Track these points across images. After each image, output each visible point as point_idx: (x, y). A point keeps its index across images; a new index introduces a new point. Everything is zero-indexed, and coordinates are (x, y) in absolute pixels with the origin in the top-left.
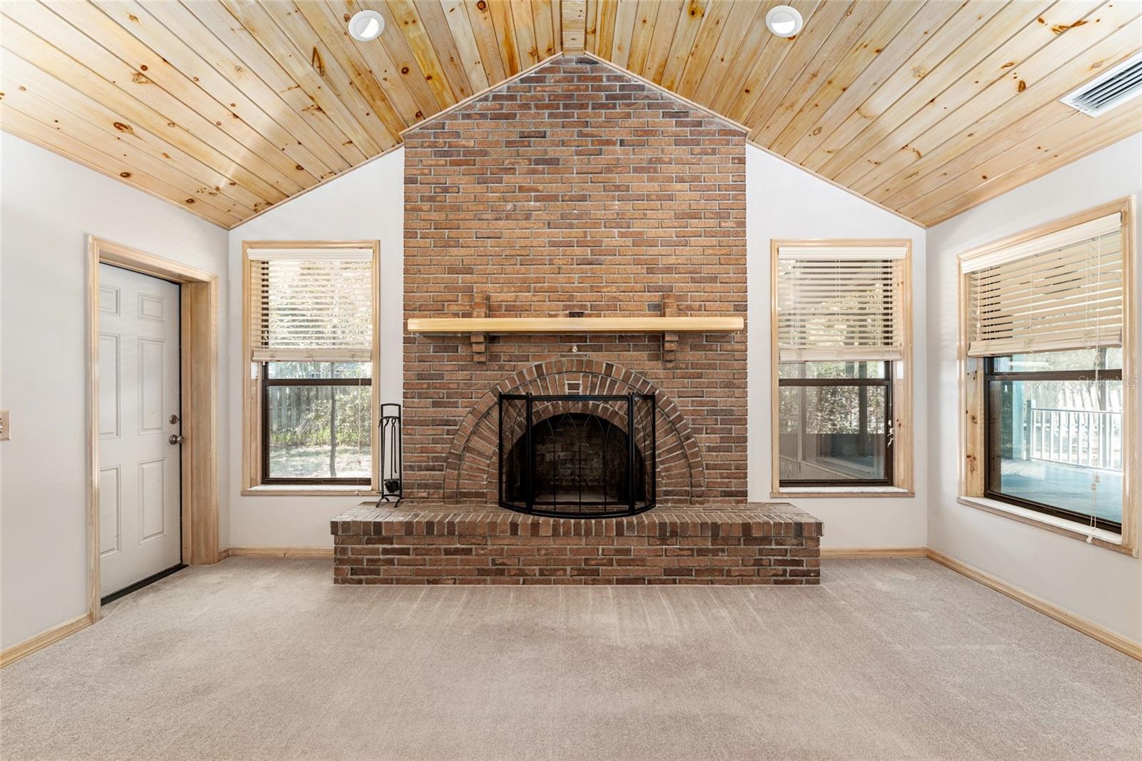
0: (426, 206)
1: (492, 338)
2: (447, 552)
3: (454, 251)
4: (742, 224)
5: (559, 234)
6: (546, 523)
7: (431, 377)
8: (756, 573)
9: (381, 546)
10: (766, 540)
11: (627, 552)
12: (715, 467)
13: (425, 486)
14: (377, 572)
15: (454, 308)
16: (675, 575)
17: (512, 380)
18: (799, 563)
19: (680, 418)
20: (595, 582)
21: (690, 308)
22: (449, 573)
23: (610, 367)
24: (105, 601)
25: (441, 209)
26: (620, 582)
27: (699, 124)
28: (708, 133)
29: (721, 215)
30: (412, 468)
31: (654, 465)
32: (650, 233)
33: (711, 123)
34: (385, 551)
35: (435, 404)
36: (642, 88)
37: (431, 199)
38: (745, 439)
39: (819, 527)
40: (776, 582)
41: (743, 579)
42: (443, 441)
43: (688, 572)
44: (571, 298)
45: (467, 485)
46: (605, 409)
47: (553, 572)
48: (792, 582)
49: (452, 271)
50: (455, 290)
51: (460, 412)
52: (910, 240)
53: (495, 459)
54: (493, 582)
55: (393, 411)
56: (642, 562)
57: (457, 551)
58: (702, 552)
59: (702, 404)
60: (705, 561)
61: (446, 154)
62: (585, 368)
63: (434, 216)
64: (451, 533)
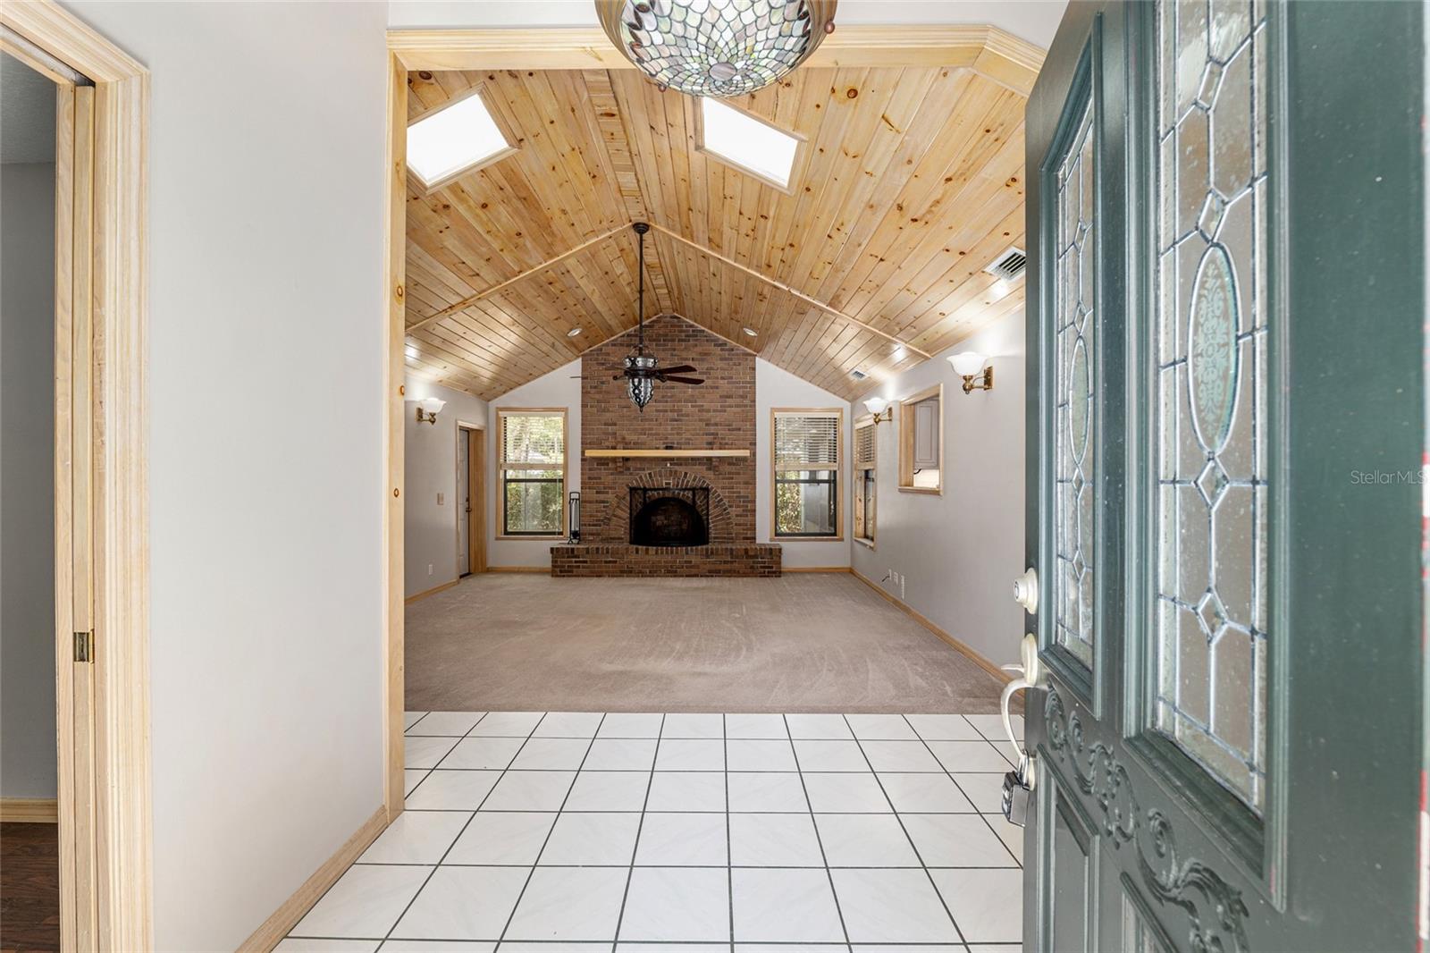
0: (593, 391)
1: (626, 459)
2: (606, 562)
3: (608, 414)
4: (754, 401)
5: (661, 406)
6: (652, 549)
7: (595, 478)
8: (751, 572)
9: (574, 560)
10: (755, 556)
11: (691, 562)
12: (740, 525)
13: (592, 534)
14: (572, 572)
15: (607, 444)
16: (713, 573)
17: (637, 481)
18: (772, 567)
19: (721, 500)
20: (675, 576)
21: (726, 444)
22: (607, 572)
23: (686, 474)
24: (461, 577)
25: (601, 392)
26: (687, 576)
27: (732, 350)
28: (737, 355)
29: (743, 397)
30: (585, 525)
31: (708, 523)
32: (706, 405)
33: (737, 350)
34: (576, 562)
35: (597, 493)
36: (703, 331)
37: (595, 387)
38: (755, 511)
39: (780, 550)
40: (761, 576)
41: (745, 575)
42: (603, 511)
43: (719, 571)
44: (667, 438)
45: (614, 534)
46: (684, 495)
47: (656, 572)
48: (768, 576)
49: (605, 424)
50: (609, 434)
51: (610, 497)
52: (842, 409)
53: (628, 520)
54: (627, 576)
55: (576, 496)
56: (698, 567)
57: (610, 562)
58: (725, 562)
59: (734, 493)
60: (728, 566)
61: (603, 364)
62: (673, 474)
63: (597, 396)
64: (608, 552)
